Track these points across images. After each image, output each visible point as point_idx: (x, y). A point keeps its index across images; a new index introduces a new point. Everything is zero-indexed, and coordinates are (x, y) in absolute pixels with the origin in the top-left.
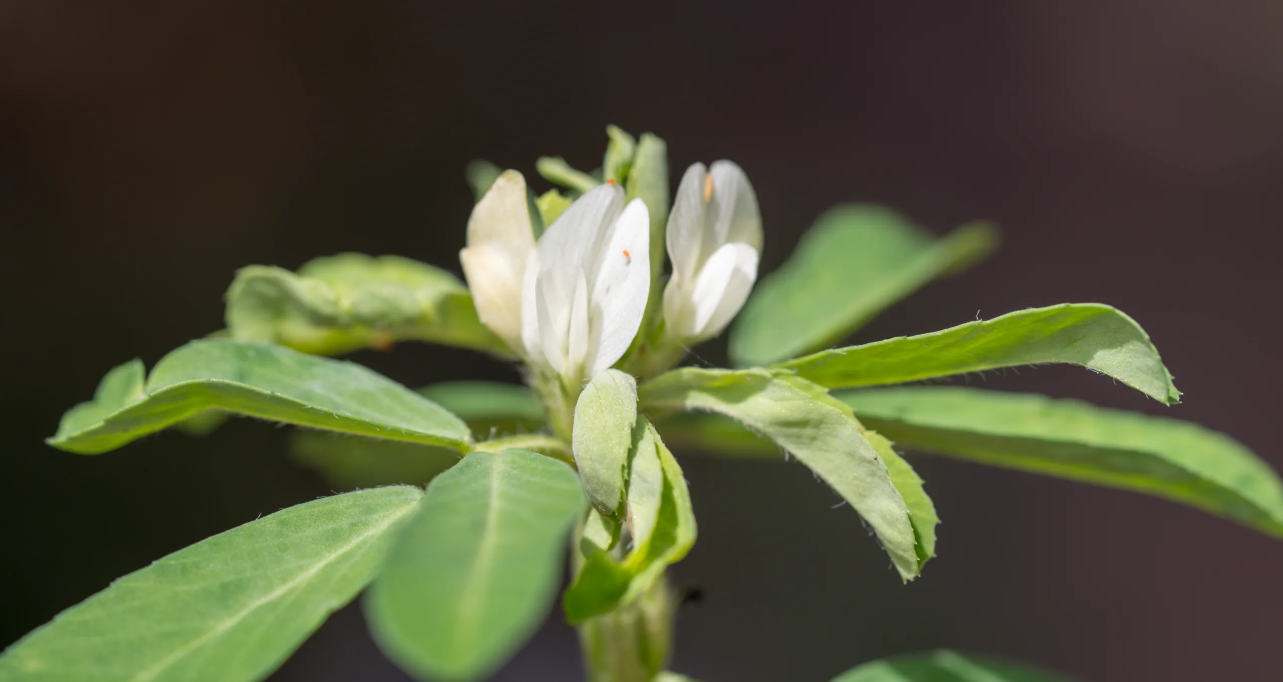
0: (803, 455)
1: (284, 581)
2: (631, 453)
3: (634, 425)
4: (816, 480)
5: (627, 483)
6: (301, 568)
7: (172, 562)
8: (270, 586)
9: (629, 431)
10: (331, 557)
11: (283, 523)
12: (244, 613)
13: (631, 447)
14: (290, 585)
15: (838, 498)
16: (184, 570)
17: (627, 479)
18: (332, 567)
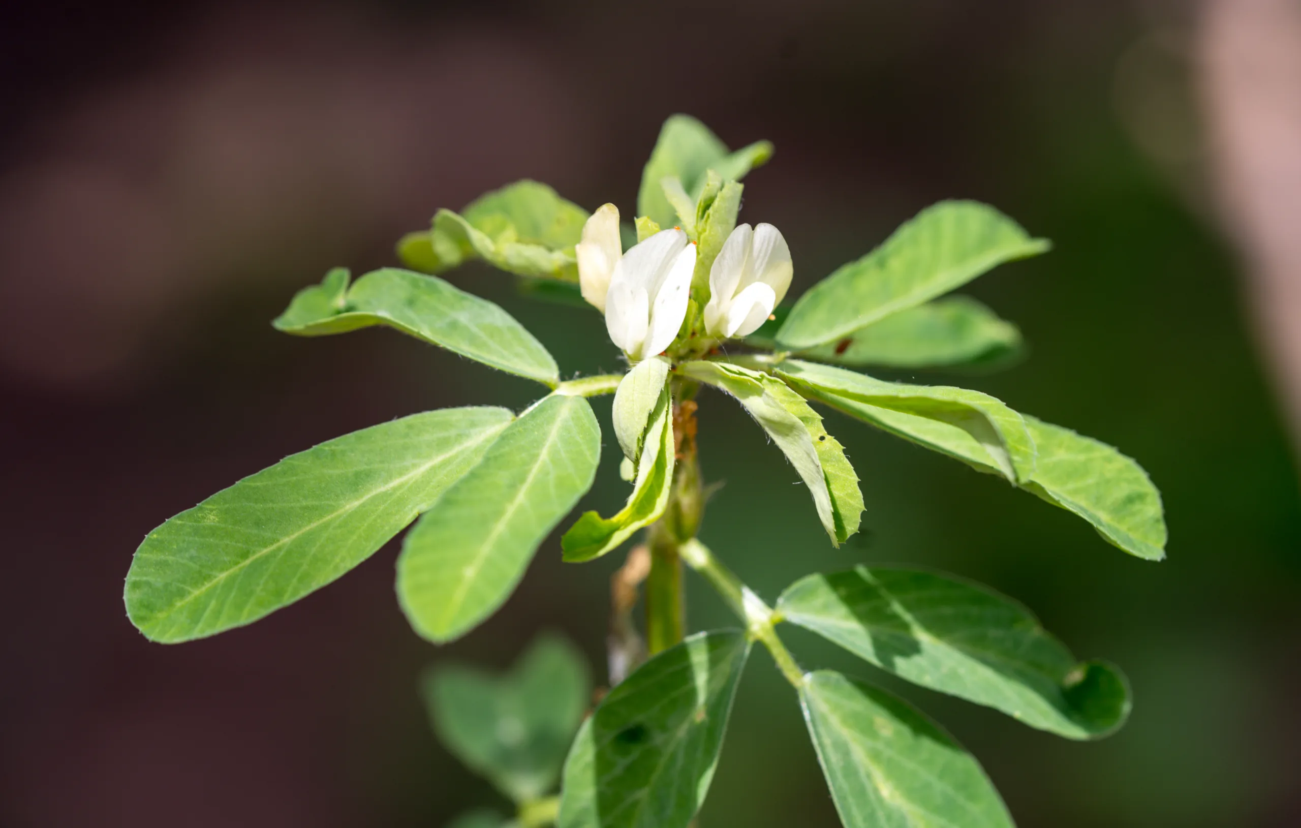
0: (780, 441)
1: (401, 474)
2: (646, 431)
3: (652, 410)
4: (786, 462)
5: (641, 450)
6: (415, 466)
7: (327, 448)
8: (390, 478)
9: (647, 415)
10: (438, 459)
11: (410, 427)
12: (364, 499)
13: (646, 427)
14: (404, 478)
15: (798, 477)
16: (333, 454)
17: (642, 446)
18: (433, 469)
